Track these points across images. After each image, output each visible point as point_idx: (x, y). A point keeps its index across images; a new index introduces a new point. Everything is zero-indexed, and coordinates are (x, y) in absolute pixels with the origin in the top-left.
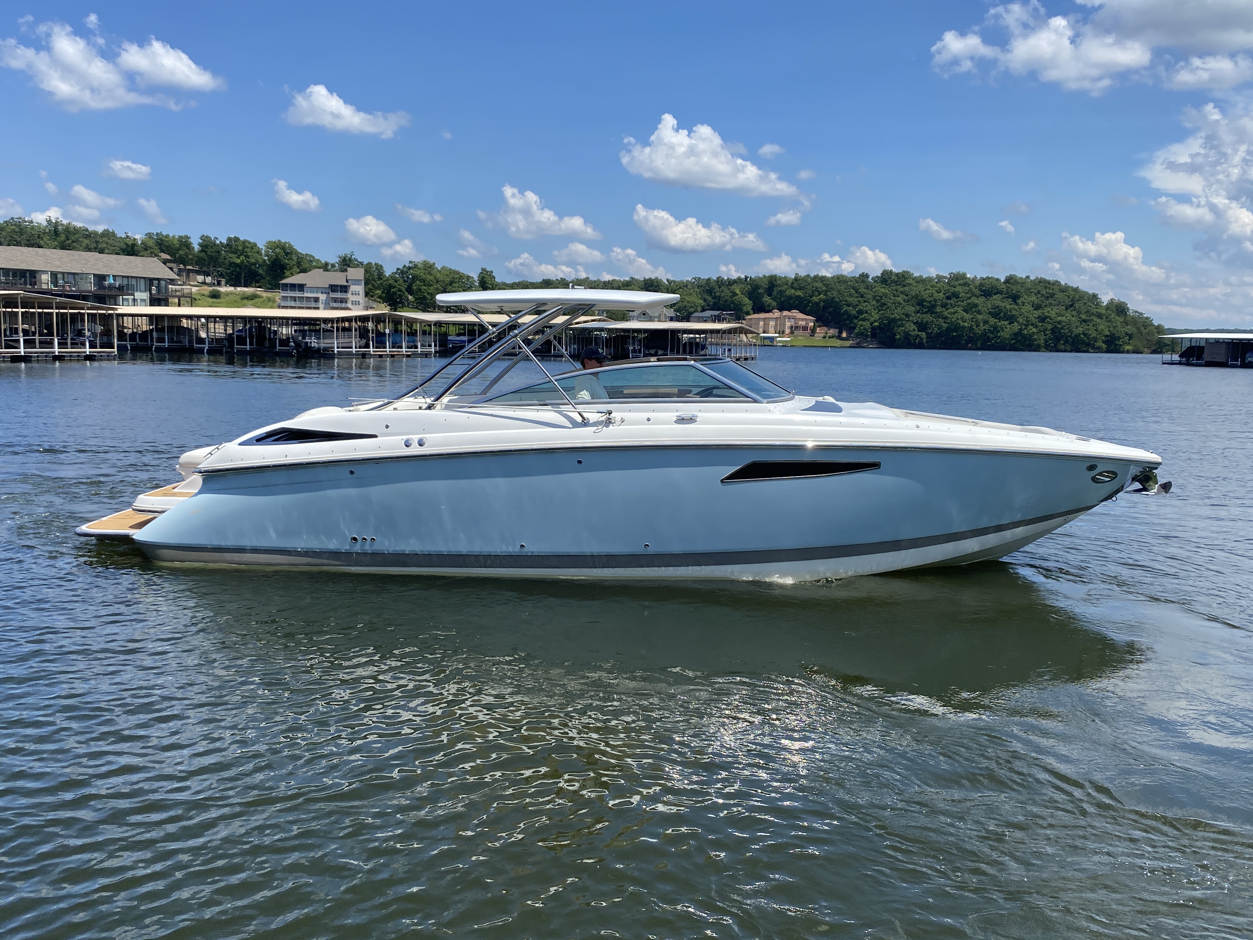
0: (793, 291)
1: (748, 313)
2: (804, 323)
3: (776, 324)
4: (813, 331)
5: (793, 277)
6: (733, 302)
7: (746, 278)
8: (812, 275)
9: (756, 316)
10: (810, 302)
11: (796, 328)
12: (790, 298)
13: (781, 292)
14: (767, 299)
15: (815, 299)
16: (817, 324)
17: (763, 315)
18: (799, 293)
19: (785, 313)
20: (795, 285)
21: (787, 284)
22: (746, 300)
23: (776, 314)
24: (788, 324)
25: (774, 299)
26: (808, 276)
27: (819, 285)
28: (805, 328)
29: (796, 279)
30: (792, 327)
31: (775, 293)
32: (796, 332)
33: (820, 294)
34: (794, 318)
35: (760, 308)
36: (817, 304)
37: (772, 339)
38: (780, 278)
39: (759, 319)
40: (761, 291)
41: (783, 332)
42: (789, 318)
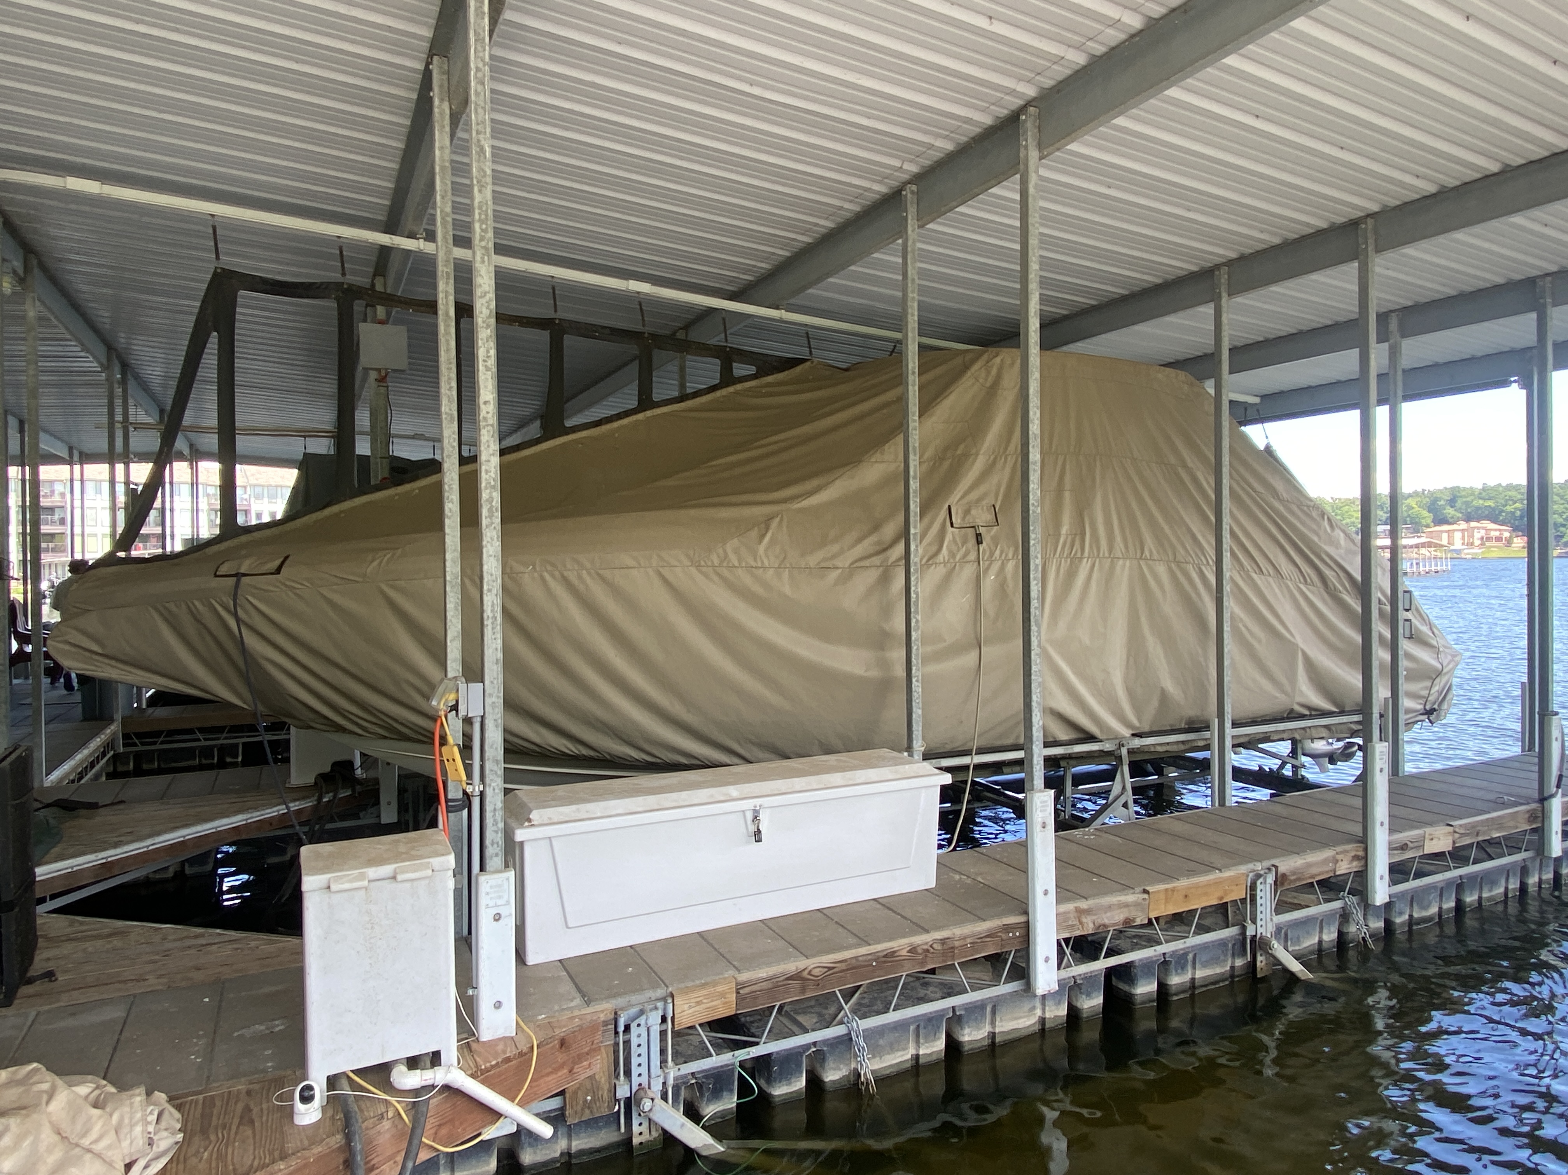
0: (1481, 502)
1: (1428, 526)
2: (1497, 534)
3: (1463, 537)
4: (1509, 542)
5: (1480, 487)
6: (1409, 516)
7: (1424, 490)
8: (1504, 484)
9: (1438, 528)
10: (1503, 511)
11: (1489, 539)
12: (1478, 508)
13: (1467, 504)
14: (1450, 511)
15: (1509, 508)
16: (1514, 534)
17: (1446, 527)
18: (1490, 503)
19: (1473, 524)
20: (1484, 494)
21: (1473, 494)
22: (1425, 513)
23: (1463, 525)
24: (1477, 535)
25: (1459, 510)
26: (1500, 485)
27: (1513, 493)
28: (1499, 539)
29: (1484, 489)
30: (1482, 538)
31: (1459, 504)
32: (1488, 544)
33: (1515, 503)
34: (1483, 528)
35: (1441, 520)
36: (1513, 513)
37: (1458, 551)
38: (1465, 489)
39: (1442, 532)
40: (1442, 503)
41: (1472, 544)
42: (1478, 528)
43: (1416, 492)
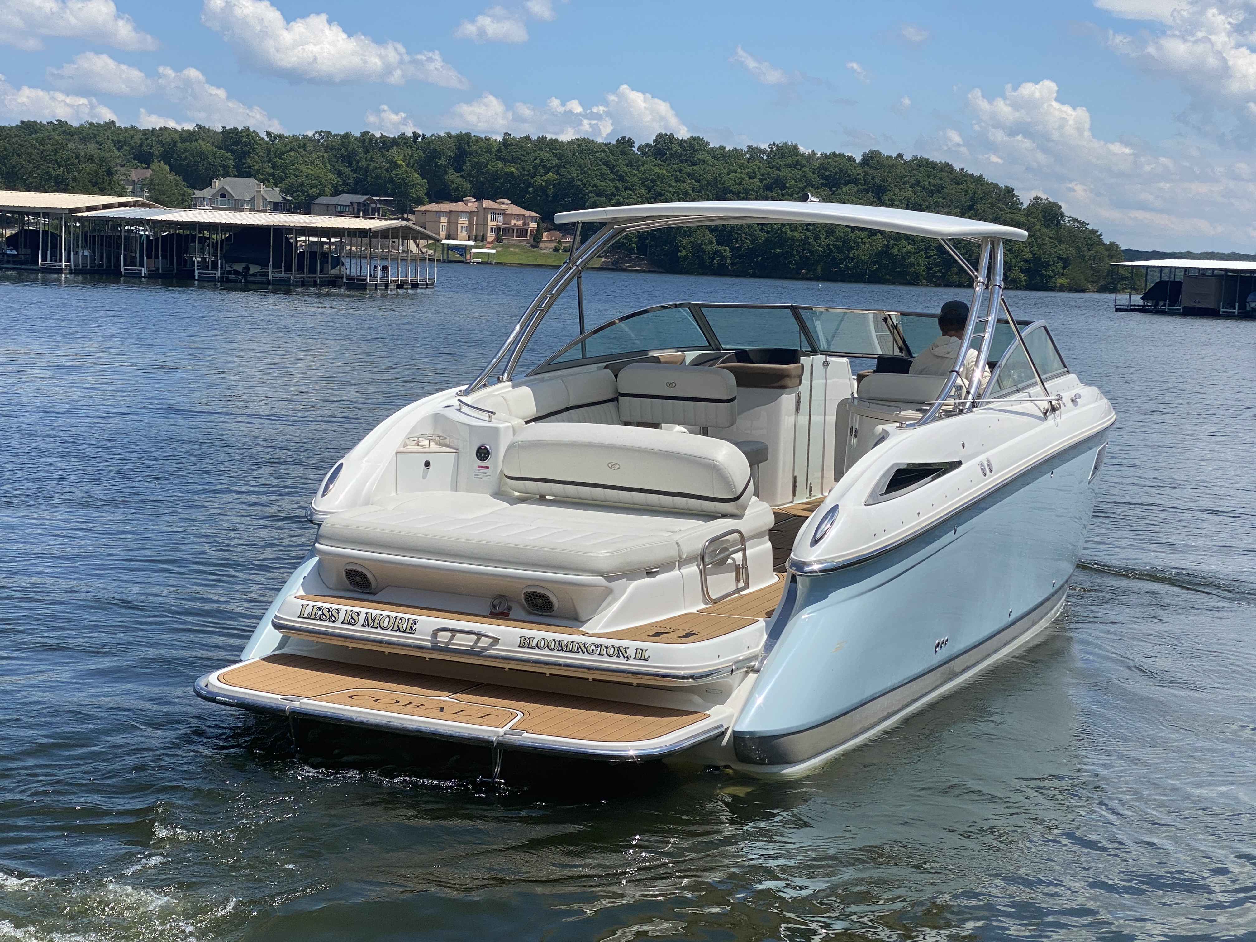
0: (500, 164)
1: (420, 202)
2: (520, 223)
3: (470, 223)
4: (537, 238)
5: (500, 139)
6: (391, 181)
7: (416, 136)
8: (534, 137)
9: (434, 207)
10: (530, 185)
11: (508, 231)
12: (495, 176)
13: (479, 166)
14: (453, 177)
15: (539, 180)
16: (544, 225)
17: (446, 206)
18: (511, 169)
19: (487, 203)
21: (489, 151)
22: (416, 177)
23: (471, 204)
24: (492, 224)
25: (467, 177)
26: (528, 138)
27: (546, 155)
28: (522, 232)
29: (505, 143)
30: (498, 230)
31: (468, 166)
32: (506, 240)
33: (547, 172)
34: (503, 213)
35: (441, 193)
36: (543, 189)
37: (463, 250)
38: (478, 139)
39: (440, 213)
40: (442, 161)
41: (484, 238)
42: (494, 212)
43: (403, 136)
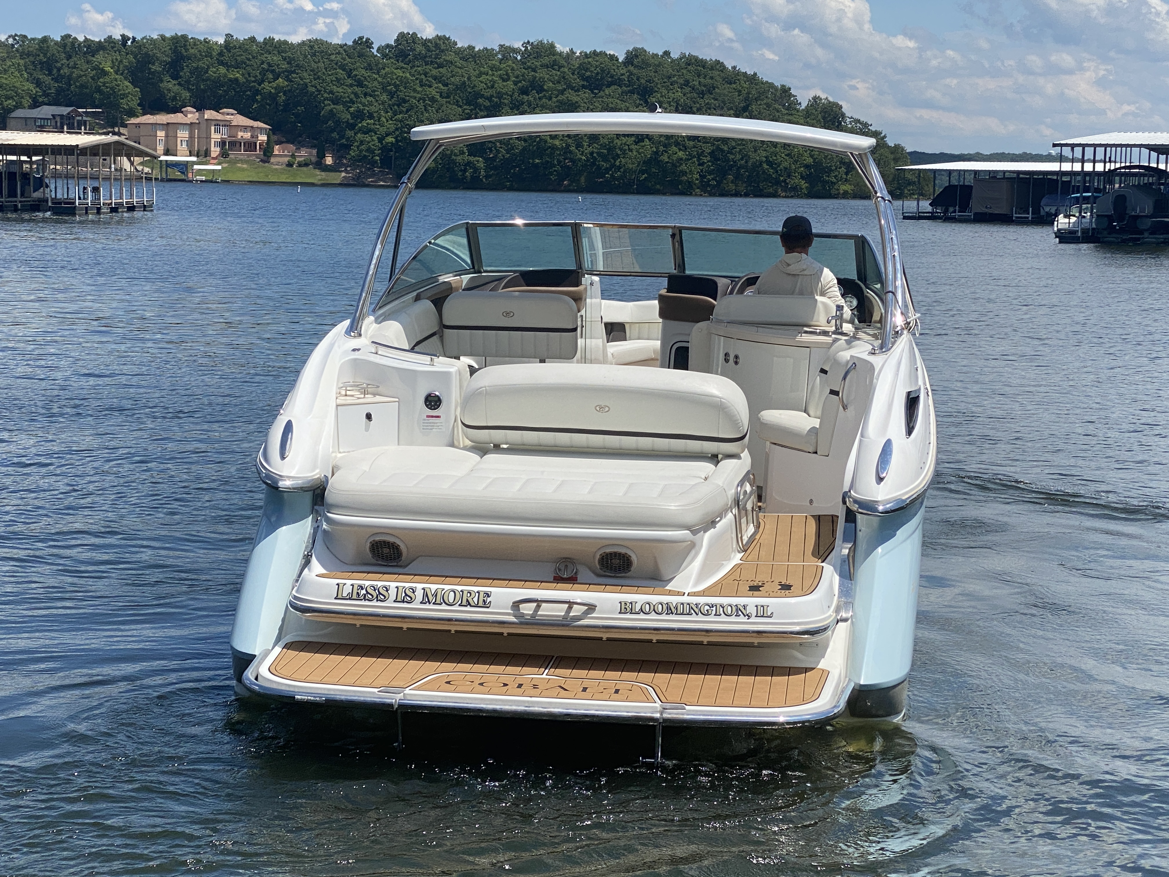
0: (222, 70)
1: (132, 114)
2: (247, 135)
3: (191, 137)
4: (267, 152)
5: (221, 41)
6: (98, 90)
7: (125, 39)
8: (260, 39)
9: (148, 119)
10: (257, 92)
11: (234, 144)
12: (217, 83)
13: (198, 72)
14: (170, 85)
15: (268, 87)
16: (275, 138)
17: (162, 118)
18: (237, 74)
19: (209, 114)
20: (226, 58)
21: (209, 55)
22: (127, 86)
23: (191, 115)
24: (215, 137)
25: (185, 85)
26: (253, 39)
27: (275, 58)
28: (250, 146)
29: (228, 46)
30: (222, 143)
31: (185, 73)
32: (233, 154)
33: (276, 78)
34: (228, 124)
35: (156, 103)
36: (273, 97)
37: (184, 167)
38: (196, 42)
39: (155, 126)
40: (156, 67)
41: (207, 153)
42: (218, 124)
43: (110, 40)
